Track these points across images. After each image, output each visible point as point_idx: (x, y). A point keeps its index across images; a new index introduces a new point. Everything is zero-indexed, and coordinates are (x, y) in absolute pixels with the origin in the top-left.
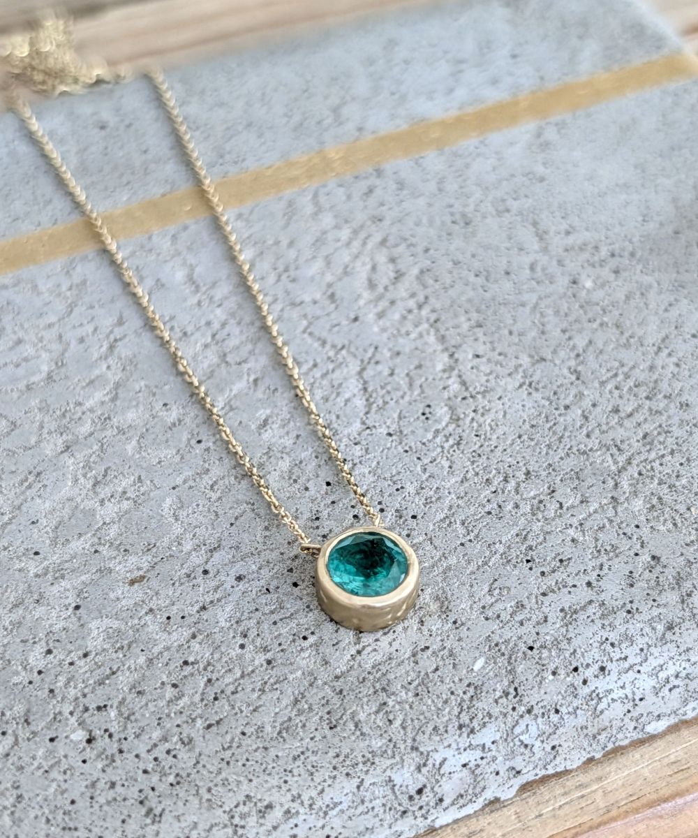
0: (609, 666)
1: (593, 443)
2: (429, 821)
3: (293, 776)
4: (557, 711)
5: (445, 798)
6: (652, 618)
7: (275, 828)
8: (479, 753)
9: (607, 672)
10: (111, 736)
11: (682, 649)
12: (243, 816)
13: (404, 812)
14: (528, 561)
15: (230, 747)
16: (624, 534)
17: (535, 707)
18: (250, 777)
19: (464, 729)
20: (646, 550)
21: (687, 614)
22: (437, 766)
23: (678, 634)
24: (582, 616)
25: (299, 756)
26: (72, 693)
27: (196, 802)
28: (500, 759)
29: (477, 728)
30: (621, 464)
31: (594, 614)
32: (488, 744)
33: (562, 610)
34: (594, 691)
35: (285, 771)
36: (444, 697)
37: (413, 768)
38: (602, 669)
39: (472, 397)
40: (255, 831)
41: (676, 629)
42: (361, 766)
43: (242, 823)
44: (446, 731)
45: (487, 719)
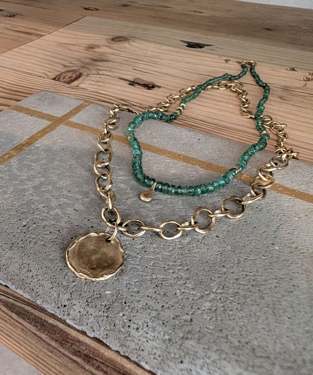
2: (65, 318)
4: (114, 325)
5: (70, 315)
6: (167, 332)
8: (85, 313)
9: (138, 331)
11: (167, 350)
13: (58, 307)
14: (156, 286)
16: (192, 306)
17: (109, 317)
19: (87, 303)
20: (192, 316)
22: (73, 304)
24: (149, 311)
27: (20, 254)
28: (90, 321)
29: (90, 305)
31: (153, 313)
32: (89, 313)
33: (147, 304)
34: (129, 332)
35: (41, 267)
36: (91, 290)
40: (23, 273)
41: (171, 343)
42: (56, 284)
43: (23, 268)
44: (82, 298)
45: (94, 307)
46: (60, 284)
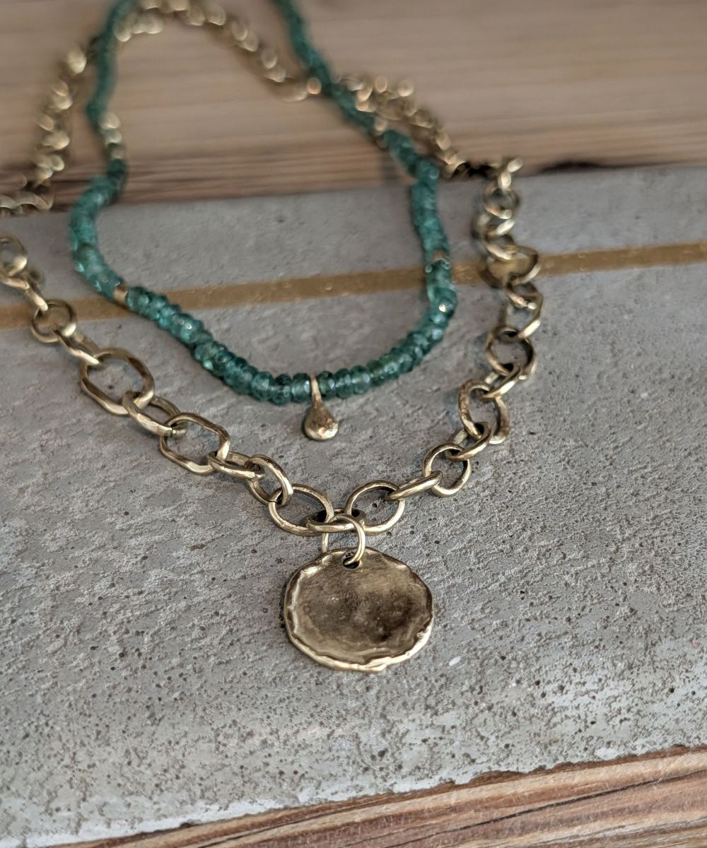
0: (568, 687)
1: (609, 515)
2: (388, 784)
3: (276, 714)
4: (514, 714)
5: (403, 765)
6: (615, 656)
7: (251, 753)
8: (439, 734)
9: (565, 691)
10: (140, 655)
11: (637, 687)
12: (227, 736)
13: (366, 769)
14: (522, 592)
15: (231, 682)
16: (612, 587)
17: (495, 706)
18: (241, 706)
19: (429, 710)
20: (627, 603)
21: (648, 659)
22: (400, 735)
23: (635, 674)
24: (554, 643)
25: (284, 699)
26: (120, 617)
27: (192, 716)
28: (457, 743)
29: (441, 711)
30: (627, 535)
31: (566, 643)
32: (448, 727)
33: (539, 635)
34: (550, 705)
35: (270, 708)
36: (418, 680)
37: (378, 732)
38: (562, 688)
39: (516, 462)
40: (233, 751)
41: (635, 670)
42: (334, 719)
43: (225, 742)
44: (413, 708)
45: (450, 706)
46: (344, 713)
